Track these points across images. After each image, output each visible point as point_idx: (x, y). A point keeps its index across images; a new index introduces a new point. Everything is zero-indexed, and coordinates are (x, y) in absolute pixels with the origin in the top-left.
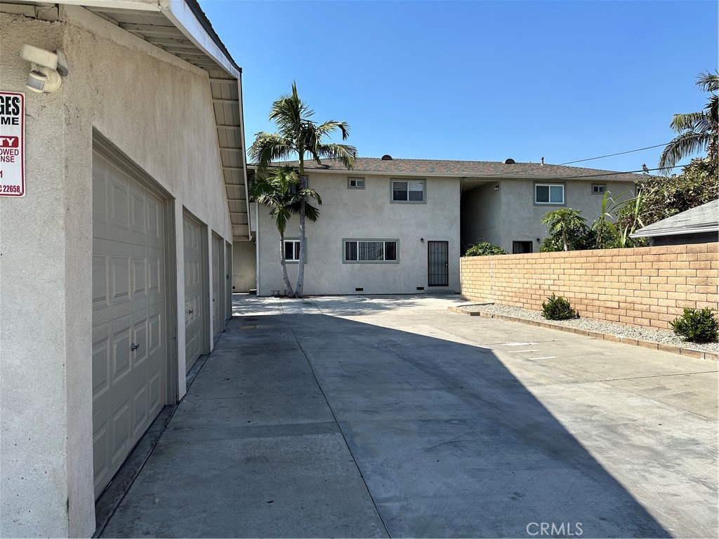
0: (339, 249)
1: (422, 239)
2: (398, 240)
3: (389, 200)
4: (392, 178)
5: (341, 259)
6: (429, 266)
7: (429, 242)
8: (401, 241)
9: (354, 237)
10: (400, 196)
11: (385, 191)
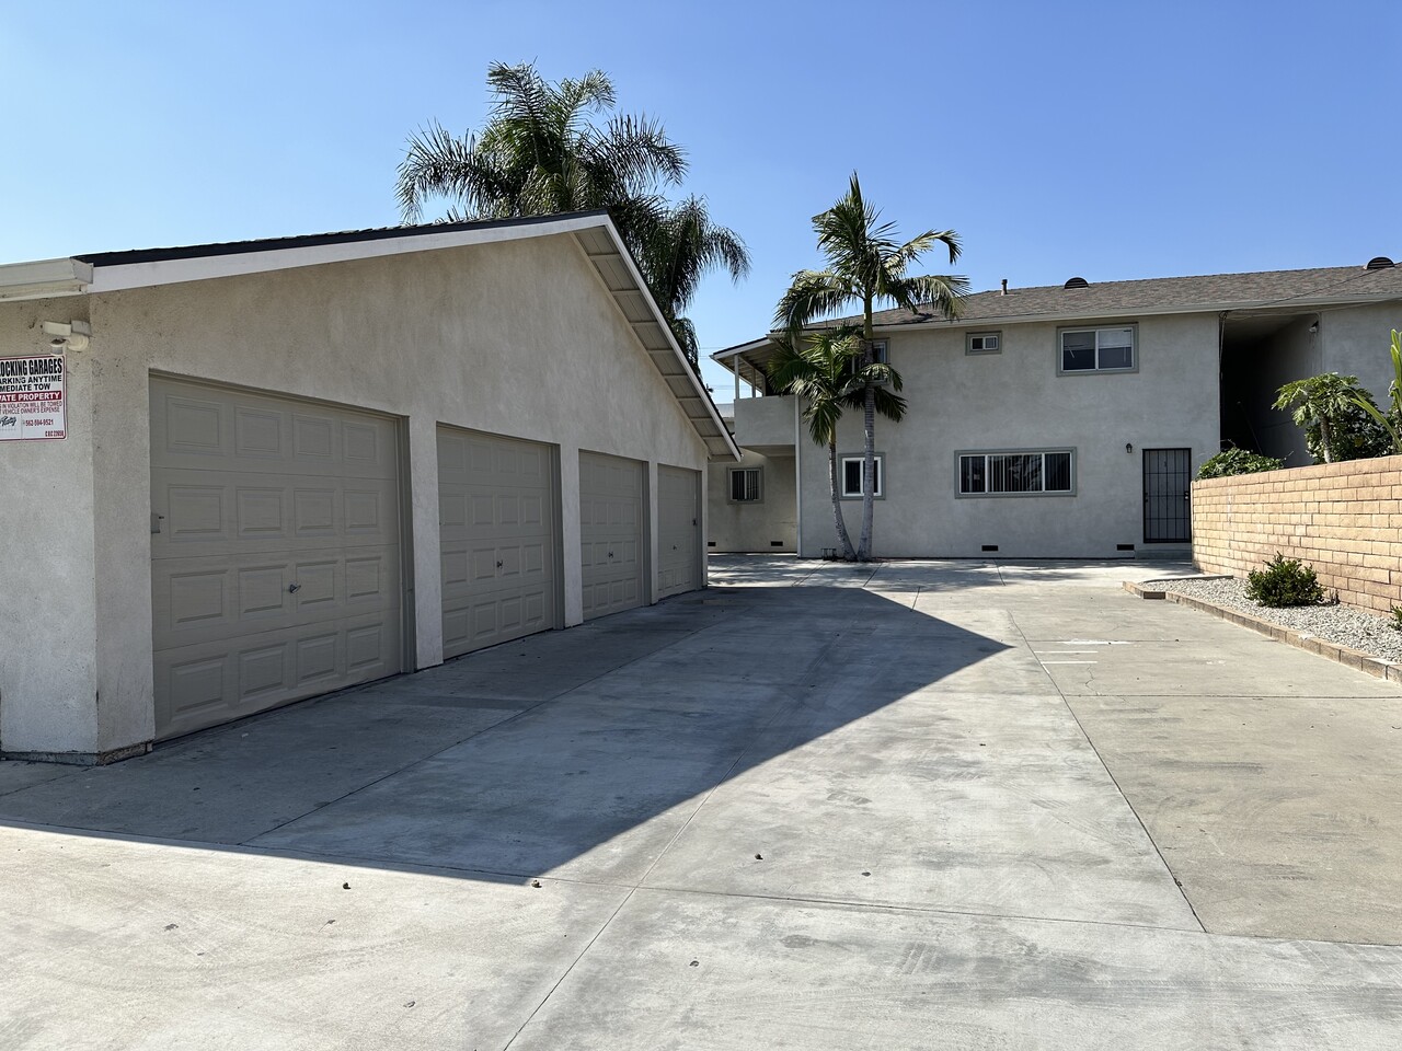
0: (947, 472)
1: (1129, 446)
2: (1074, 449)
3: (1054, 370)
4: (1061, 325)
5: (953, 490)
6: (1145, 501)
7: (1144, 450)
8: (1081, 452)
9: (978, 448)
10: (1078, 359)
11: (1047, 354)
